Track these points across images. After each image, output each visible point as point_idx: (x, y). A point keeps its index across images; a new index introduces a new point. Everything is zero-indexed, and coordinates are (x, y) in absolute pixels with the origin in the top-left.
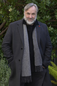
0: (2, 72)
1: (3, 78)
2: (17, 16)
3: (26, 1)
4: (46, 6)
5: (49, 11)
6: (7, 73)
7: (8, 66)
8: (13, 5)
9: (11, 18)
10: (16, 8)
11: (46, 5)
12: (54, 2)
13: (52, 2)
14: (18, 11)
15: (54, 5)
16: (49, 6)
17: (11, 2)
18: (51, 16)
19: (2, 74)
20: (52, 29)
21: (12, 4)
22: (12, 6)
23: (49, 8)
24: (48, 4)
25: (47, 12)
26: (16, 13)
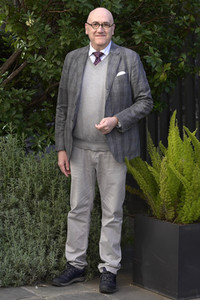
0: (10, 164)
1: (12, 179)
2: (44, 36)
3: (66, 3)
6: (21, 168)
7: (23, 152)
8: (35, 11)
9: (32, 41)
10: (45, 19)
12: (130, 6)
13: (126, 5)
14: (47, 26)
15: (130, 13)
16: (118, 14)
17: (32, 5)
18: (123, 37)
19: (11, 169)
21: (34, 9)
22: (33, 13)
26: (43, 29)
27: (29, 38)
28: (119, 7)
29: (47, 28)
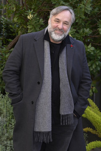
1: (13, 120)
2: (39, 26)
4: (86, 14)
5: (90, 22)
8: (34, 9)
9: (31, 29)
10: (39, 15)
11: (85, 12)
12: (97, 9)
13: (95, 8)
14: (41, 20)
15: (97, 13)
16: (89, 13)
17: (31, 5)
18: (91, 29)
20: (93, 48)
21: (33, 7)
22: (32, 11)
23: (89, 17)
24: (88, 10)
25: (86, 23)
26: (39, 22)
27: (29, 27)
28: (90, 9)
29: (41, 21)
